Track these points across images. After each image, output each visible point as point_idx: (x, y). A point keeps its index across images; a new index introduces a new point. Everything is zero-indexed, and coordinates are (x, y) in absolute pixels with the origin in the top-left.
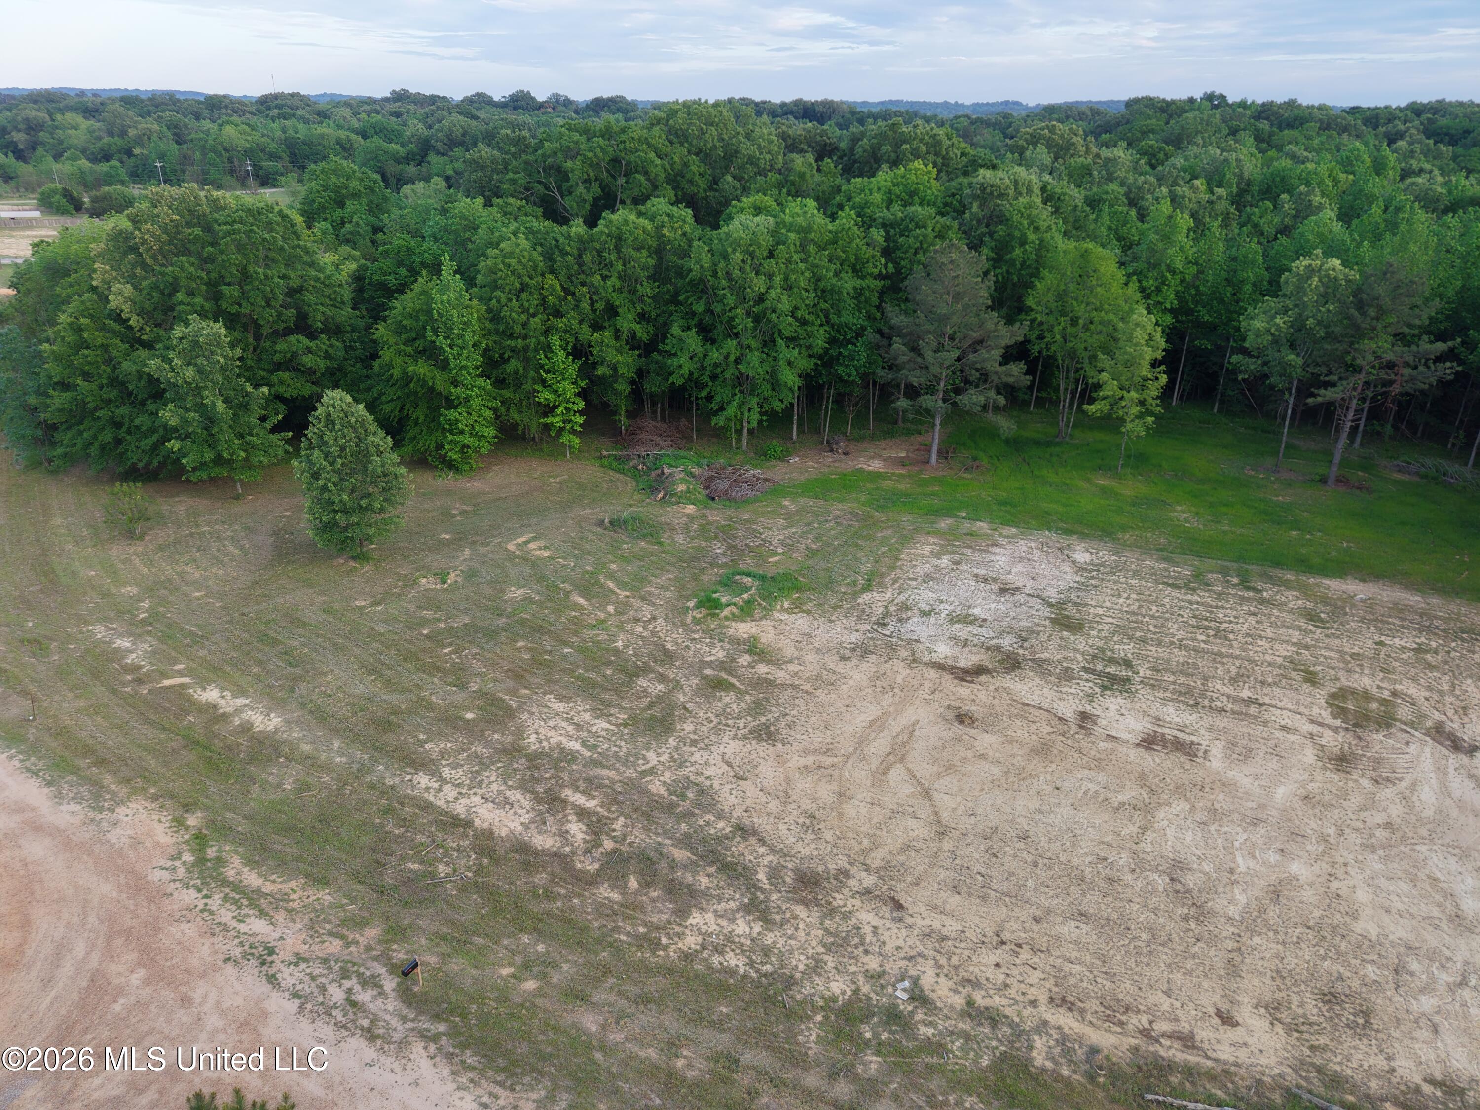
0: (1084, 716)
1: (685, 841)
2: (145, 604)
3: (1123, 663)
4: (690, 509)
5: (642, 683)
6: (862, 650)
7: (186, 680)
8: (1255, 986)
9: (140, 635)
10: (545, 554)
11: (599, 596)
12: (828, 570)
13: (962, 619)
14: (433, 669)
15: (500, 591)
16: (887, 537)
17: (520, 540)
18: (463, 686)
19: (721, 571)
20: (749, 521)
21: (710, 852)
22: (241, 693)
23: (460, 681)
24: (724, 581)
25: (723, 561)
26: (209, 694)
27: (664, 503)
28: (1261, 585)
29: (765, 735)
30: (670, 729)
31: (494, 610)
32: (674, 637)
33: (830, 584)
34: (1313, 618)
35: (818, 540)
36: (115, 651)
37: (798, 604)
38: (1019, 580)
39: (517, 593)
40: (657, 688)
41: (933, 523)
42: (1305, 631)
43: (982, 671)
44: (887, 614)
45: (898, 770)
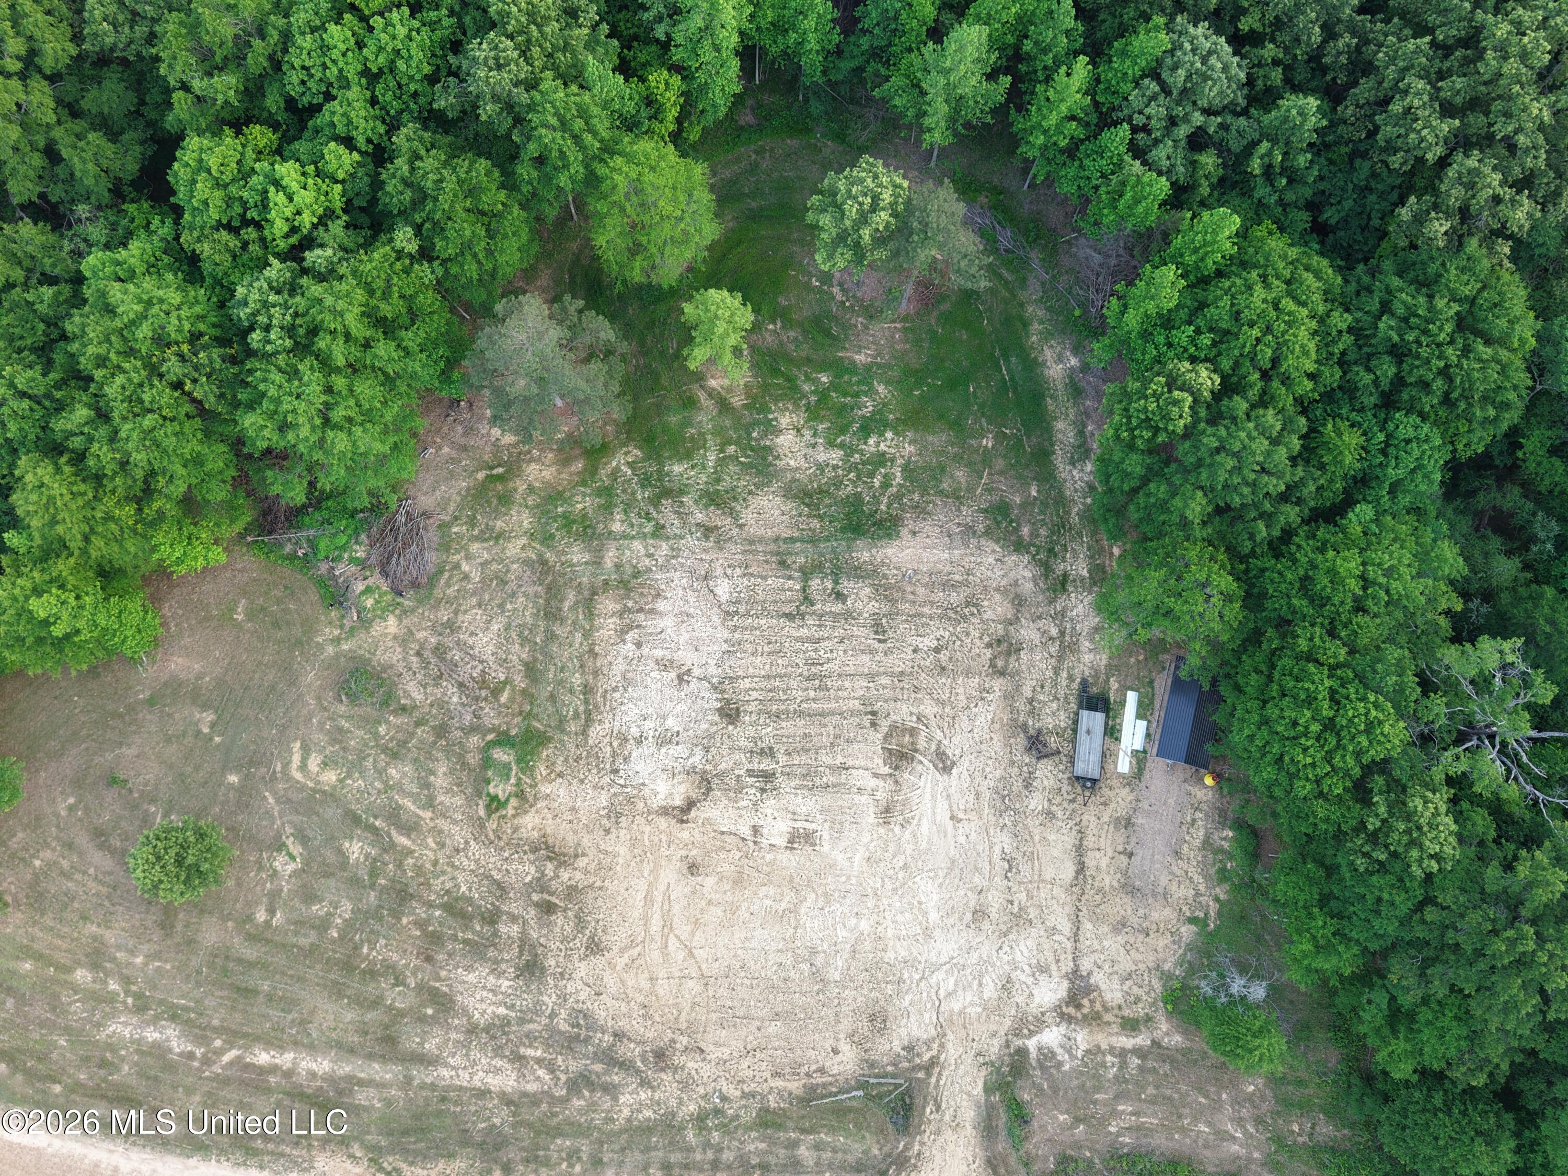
0: (755, 830)
2: (113, 986)
3: (769, 753)
4: (392, 625)
5: (503, 929)
6: (614, 814)
7: (234, 1053)
8: (846, 1025)
9: (155, 1020)
10: (330, 777)
11: (410, 828)
12: (552, 697)
13: (664, 740)
14: (371, 974)
15: (340, 852)
16: (574, 608)
17: (296, 759)
18: (405, 985)
19: (475, 740)
20: (451, 627)
21: (611, 1060)
22: (282, 1049)
23: (399, 981)
24: (487, 762)
25: (468, 718)
26: (263, 1058)
27: (365, 623)
28: (847, 585)
29: (595, 947)
30: (543, 970)
31: (355, 881)
32: (492, 861)
33: (561, 726)
34: (878, 629)
35: (524, 641)
36: (156, 1045)
37: (551, 766)
38: (687, 657)
39: (355, 849)
40: (514, 930)
41: (597, 562)
42: (872, 652)
43: (690, 804)
44: (614, 755)
45: (672, 940)
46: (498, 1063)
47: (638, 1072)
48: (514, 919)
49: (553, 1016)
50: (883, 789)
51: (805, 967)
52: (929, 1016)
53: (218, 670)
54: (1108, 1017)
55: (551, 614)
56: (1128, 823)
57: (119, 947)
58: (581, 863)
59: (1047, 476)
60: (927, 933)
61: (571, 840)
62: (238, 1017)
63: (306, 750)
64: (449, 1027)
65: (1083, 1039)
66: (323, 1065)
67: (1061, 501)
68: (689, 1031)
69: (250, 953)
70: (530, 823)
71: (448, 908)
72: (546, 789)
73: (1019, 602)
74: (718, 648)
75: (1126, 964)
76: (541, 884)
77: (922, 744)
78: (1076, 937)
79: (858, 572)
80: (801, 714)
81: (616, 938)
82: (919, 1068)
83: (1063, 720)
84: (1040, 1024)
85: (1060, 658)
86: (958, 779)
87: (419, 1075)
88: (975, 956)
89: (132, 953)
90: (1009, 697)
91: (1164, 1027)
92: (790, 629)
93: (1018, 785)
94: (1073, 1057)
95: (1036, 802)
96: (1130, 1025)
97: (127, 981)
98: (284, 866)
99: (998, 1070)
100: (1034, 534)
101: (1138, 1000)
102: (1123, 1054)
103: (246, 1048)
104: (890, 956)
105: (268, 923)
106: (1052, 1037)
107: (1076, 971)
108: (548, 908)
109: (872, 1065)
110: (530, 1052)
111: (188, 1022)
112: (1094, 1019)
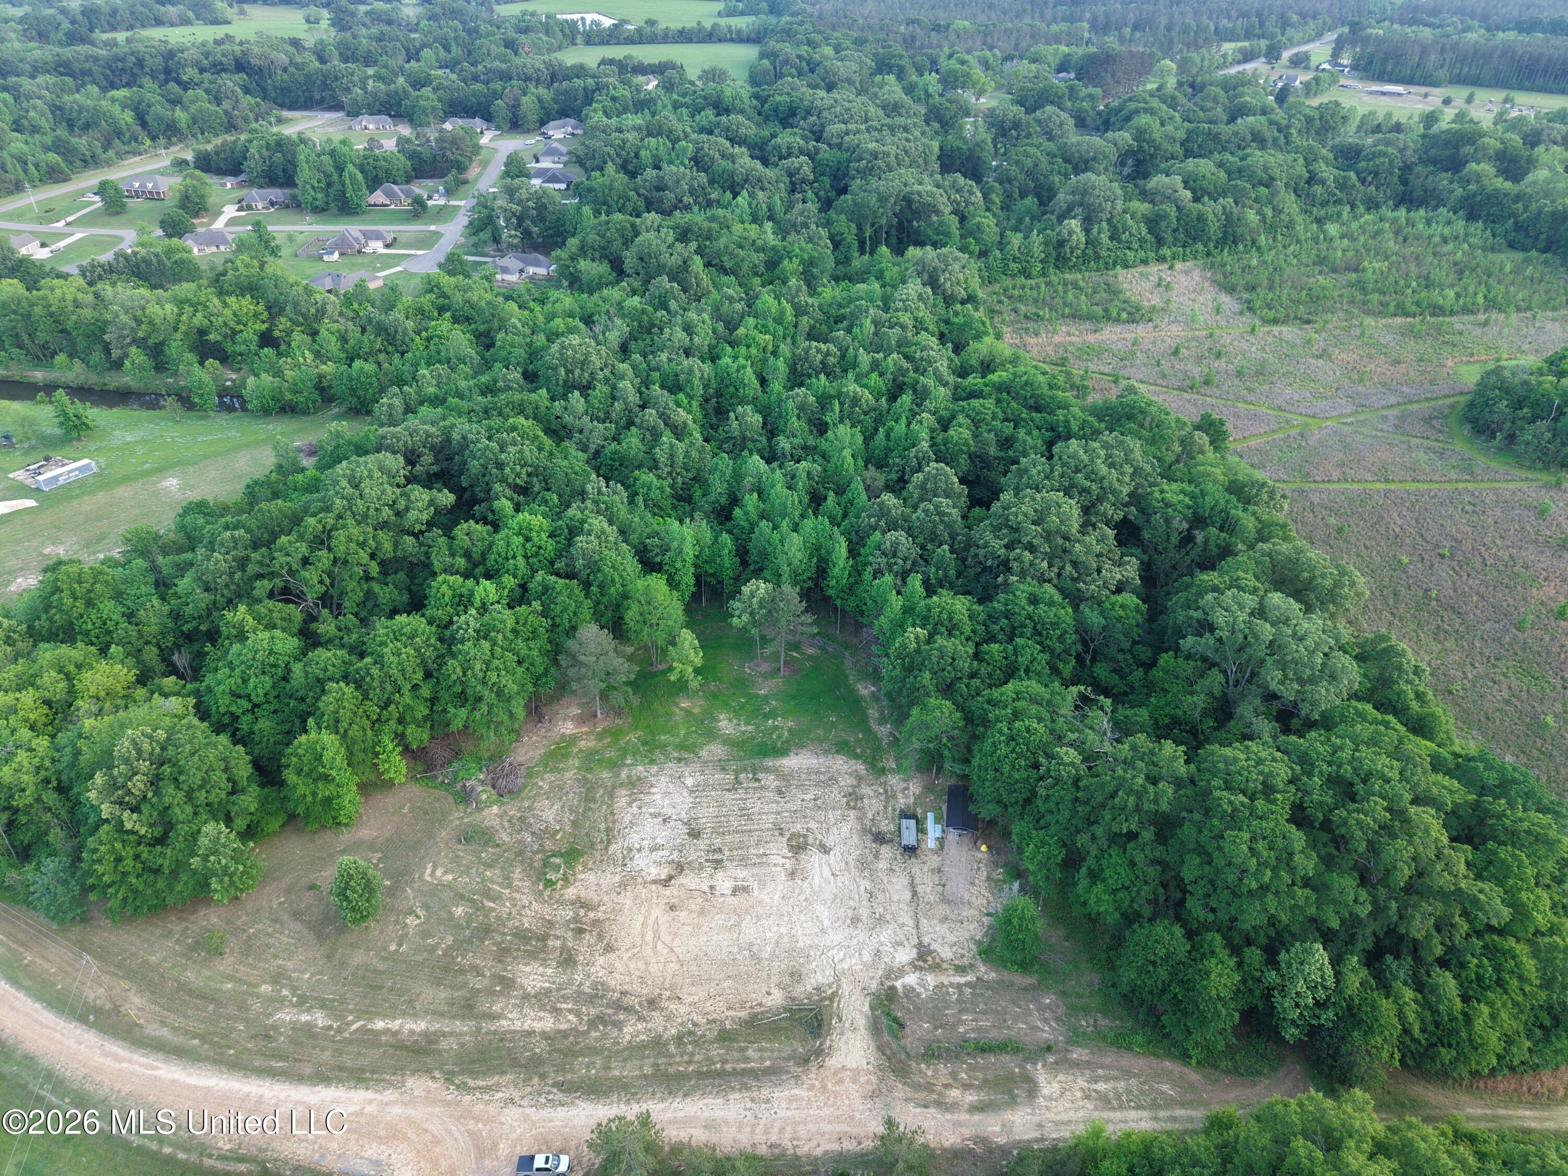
0: (712, 887)
1: (608, 1006)
2: (285, 992)
3: (720, 851)
4: (495, 809)
5: (550, 943)
6: (623, 885)
7: (361, 1023)
8: (775, 979)
9: (308, 1010)
10: (450, 877)
11: (497, 898)
12: (587, 835)
13: (655, 848)
14: (462, 971)
15: (450, 913)
16: (602, 796)
17: (429, 871)
18: (483, 975)
19: (539, 856)
20: (530, 808)
21: (618, 1006)
22: (394, 1018)
23: (480, 973)
24: (546, 864)
25: (536, 847)
26: (380, 1025)
27: (479, 809)
28: (760, 776)
29: (609, 949)
30: (575, 962)
31: (458, 926)
32: (546, 911)
33: (592, 845)
34: (780, 792)
35: (571, 811)
36: (307, 1024)
37: (585, 866)
38: (669, 811)
39: (459, 911)
40: (558, 943)
41: (618, 776)
42: (778, 802)
43: (670, 878)
44: (624, 857)
45: (660, 944)
46: (542, 1014)
47: (636, 1012)
48: (557, 938)
49: (581, 984)
50: (789, 864)
51: (747, 953)
52: (829, 972)
53: (387, 835)
54: (945, 966)
55: (589, 798)
56: (939, 871)
57: (294, 971)
58: (602, 908)
59: (868, 731)
60: (823, 931)
61: (596, 899)
62: (367, 1001)
63: (435, 867)
64: (510, 996)
65: (931, 980)
66: (420, 1026)
67: (876, 739)
68: (672, 988)
69: (382, 966)
70: (571, 892)
71: (513, 935)
72: (582, 876)
73: (859, 778)
74: (687, 807)
75: (952, 938)
76: (576, 919)
77: (810, 841)
78: (917, 926)
79: (767, 770)
80: (737, 832)
81: (624, 943)
82: (825, 999)
83: (892, 827)
84: (901, 972)
85: (887, 802)
86: (832, 857)
87: (486, 1026)
88: (855, 941)
89: (303, 973)
90: (860, 819)
91: (983, 969)
92: (728, 795)
93: (870, 858)
94: (927, 990)
95: (882, 865)
96: (961, 970)
97: (294, 989)
98: (411, 921)
99: (878, 997)
100: (863, 752)
101: (962, 956)
102: (959, 986)
103: (369, 1020)
104: (801, 944)
105: (397, 951)
106: (911, 979)
107: (920, 943)
108: (580, 931)
109: (794, 999)
110: (564, 1006)
111: (333, 1008)
112: (936, 967)
